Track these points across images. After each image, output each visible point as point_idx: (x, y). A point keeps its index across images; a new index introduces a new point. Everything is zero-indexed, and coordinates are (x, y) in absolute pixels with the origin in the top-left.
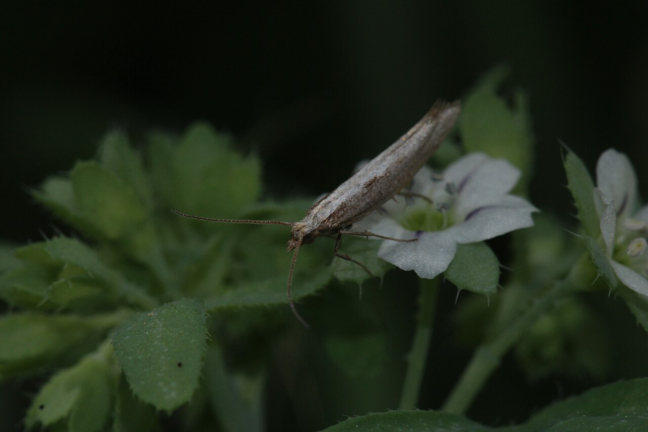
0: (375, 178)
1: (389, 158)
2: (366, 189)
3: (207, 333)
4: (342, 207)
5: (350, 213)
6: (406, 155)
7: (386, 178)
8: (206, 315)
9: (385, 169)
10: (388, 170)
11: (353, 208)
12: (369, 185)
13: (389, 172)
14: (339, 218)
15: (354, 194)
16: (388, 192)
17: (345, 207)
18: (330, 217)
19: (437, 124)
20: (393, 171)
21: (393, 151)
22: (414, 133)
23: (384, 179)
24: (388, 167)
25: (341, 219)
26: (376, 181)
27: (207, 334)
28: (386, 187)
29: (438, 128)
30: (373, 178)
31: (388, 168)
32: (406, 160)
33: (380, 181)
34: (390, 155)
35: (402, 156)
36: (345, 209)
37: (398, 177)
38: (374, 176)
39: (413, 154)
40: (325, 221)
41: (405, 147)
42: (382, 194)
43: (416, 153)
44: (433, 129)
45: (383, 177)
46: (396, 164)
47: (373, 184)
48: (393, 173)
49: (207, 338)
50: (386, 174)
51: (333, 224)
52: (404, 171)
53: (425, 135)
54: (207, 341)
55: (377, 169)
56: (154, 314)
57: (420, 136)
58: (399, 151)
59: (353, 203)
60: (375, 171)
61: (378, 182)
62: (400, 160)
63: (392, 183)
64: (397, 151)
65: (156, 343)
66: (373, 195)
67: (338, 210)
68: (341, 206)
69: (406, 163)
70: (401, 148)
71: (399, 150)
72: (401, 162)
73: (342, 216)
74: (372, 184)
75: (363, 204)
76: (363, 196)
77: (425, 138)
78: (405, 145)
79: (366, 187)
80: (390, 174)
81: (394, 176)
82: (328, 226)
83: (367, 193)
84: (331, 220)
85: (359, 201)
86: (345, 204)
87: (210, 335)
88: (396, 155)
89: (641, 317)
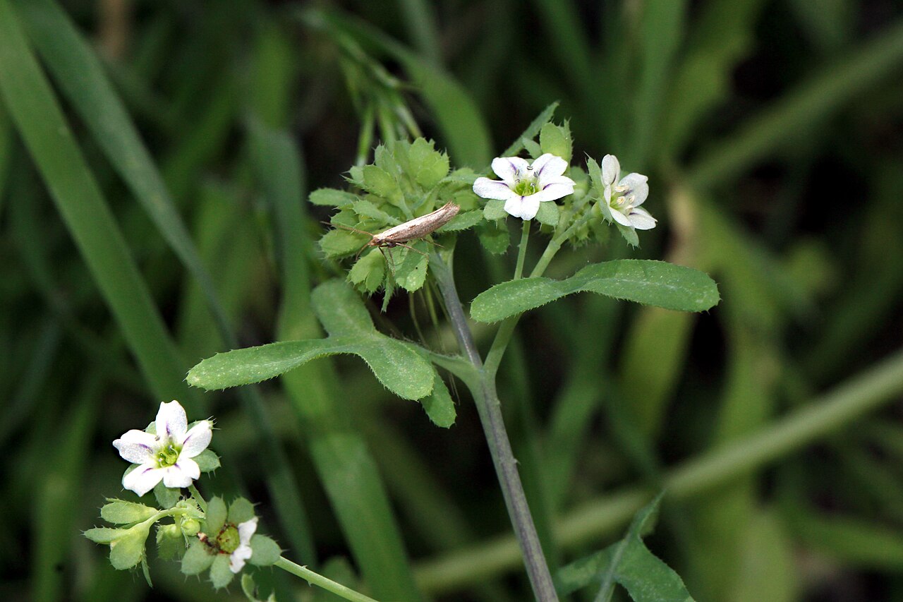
89: (624, 233)
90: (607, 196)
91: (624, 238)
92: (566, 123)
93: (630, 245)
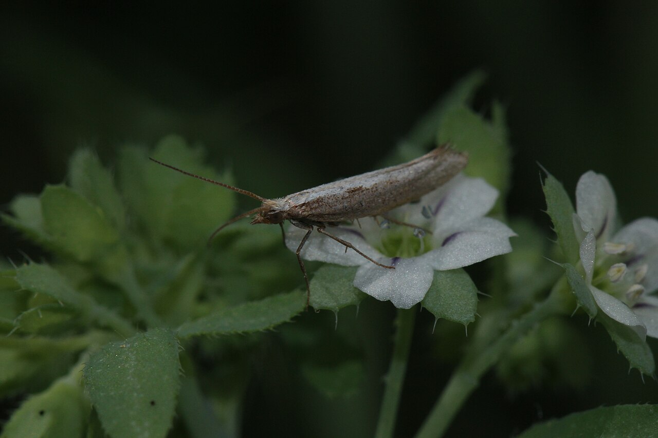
0: (360, 188)
1: (382, 176)
2: (348, 193)
3: (181, 368)
4: (319, 201)
5: (323, 209)
6: (398, 179)
7: (371, 192)
8: (179, 348)
9: (373, 183)
10: (376, 186)
11: (329, 205)
12: (353, 191)
13: (376, 187)
14: (311, 209)
15: (334, 194)
16: (369, 207)
17: (321, 201)
18: (303, 204)
19: (440, 164)
20: (381, 188)
21: (388, 172)
22: (415, 163)
23: (369, 192)
24: (377, 182)
25: (314, 211)
26: (360, 191)
27: (180, 370)
28: (368, 200)
29: (439, 169)
30: (358, 187)
31: (376, 184)
32: (396, 184)
33: (364, 192)
34: (383, 174)
35: (394, 179)
36: (320, 203)
37: (384, 197)
38: (361, 185)
39: (406, 181)
40: (297, 207)
41: (400, 172)
42: (362, 206)
43: (409, 181)
44: (434, 167)
45: (368, 189)
46: (386, 183)
47: (357, 192)
48: (380, 190)
49: (180, 373)
50: (372, 188)
51: (303, 212)
52: (392, 194)
53: (424, 168)
54: (181, 376)
55: (366, 181)
56: (126, 345)
57: (419, 168)
58: (392, 174)
59: (330, 201)
60: (363, 182)
61: (363, 191)
62: (391, 181)
63: (376, 199)
64: (391, 173)
65: (129, 378)
66: (353, 202)
67: (314, 202)
68: (318, 199)
69: (396, 186)
70: (397, 171)
71: (393, 172)
72: (391, 183)
73: (316, 208)
74: (355, 191)
75: (339, 206)
76: (342, 199)
77: (423, 171)
78: (401, 170)
79: (348, 192)
80: (376, 190)
81: (380, 193)
82: (299, 212)
83: (347, 197)
84: (304, 207)
85: (337, 202)
86: (322, 199)
87: (184, 371)
88: (389, 176)
89: (622, 345)
90: (588, 261)
91: (621, 355)
92: (498, 111)
93: (636, 371)
